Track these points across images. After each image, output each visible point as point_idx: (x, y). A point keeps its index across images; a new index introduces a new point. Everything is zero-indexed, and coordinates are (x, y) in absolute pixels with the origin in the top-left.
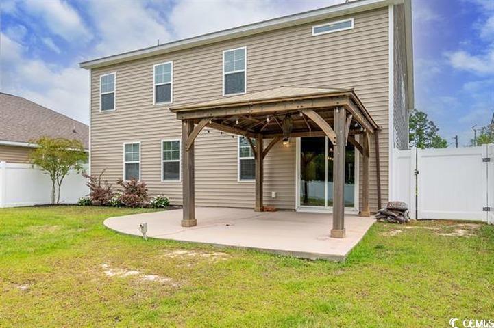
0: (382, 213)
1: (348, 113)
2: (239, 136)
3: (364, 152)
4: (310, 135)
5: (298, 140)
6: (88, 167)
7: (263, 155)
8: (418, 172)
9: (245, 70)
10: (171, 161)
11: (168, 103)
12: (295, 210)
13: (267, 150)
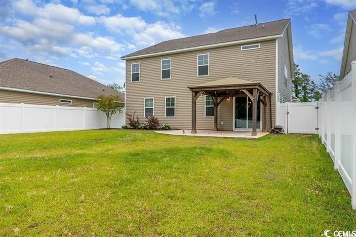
0: (272, 130)
1: (258, 90)
2: (205, 96)
3: (265, 104)
4: (240, 96)
5: (234, 98)
6: (124, 110)
7: (218, 105)
8: (288, 113)
9: (209, 65)
10: (171, 107)
11: (168, 79)
12: (232, 130)
13: (220, 103)
